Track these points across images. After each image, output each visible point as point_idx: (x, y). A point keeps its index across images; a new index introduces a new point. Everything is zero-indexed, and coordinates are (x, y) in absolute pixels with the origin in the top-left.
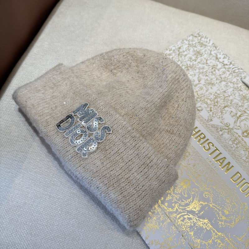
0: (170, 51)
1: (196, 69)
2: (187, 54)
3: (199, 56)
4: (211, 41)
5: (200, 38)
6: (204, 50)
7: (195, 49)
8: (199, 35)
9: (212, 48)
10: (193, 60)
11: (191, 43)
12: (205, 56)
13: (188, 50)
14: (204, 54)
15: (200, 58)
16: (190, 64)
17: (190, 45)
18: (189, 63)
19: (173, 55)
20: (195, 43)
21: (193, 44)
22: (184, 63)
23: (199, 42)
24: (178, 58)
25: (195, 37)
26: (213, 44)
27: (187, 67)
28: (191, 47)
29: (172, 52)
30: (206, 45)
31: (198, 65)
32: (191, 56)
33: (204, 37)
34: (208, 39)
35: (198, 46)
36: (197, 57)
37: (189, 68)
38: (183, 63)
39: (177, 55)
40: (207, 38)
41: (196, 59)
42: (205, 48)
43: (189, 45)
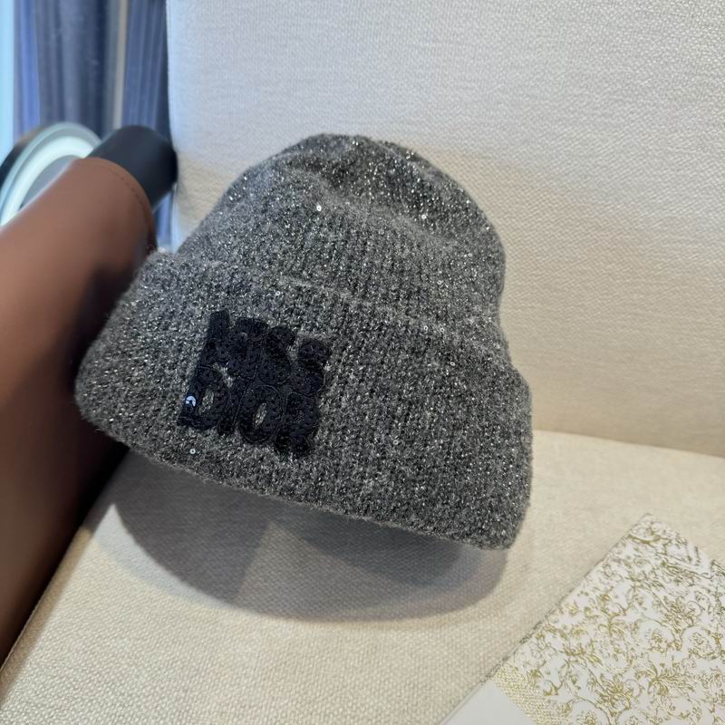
0: (572, 614)
1: (690, 682)
2: (640, 620)
3: (684, 624)
4: (700, 551)
5: (659, 545)
6: (691, 597)
7: (661, 594)
8: (653, 533)
9: (715, 583)
10: (669, 646)
11: (637, 570)
12: (706, 618)
13: (636, 604)
14: (698, 611)
15: (689, 632)
16: (663, 665)
17: (639, 581)
18: (656, 657)
19: (590, 628)
20: (653, 571)
21: (644, 572)
22: (639, 661)
23: (663, 564)
24: (612, 642)
25: (644, 542)
26: (713, 564)
27: (657, 679)
28: (642, 586)
29: (580, 617)
30: (691, 575)
31: (694, 666)
32: (654, 626)
33: (674, 542)
34: (691, 547)
35: (667, 579)
36: (677, 631)
37: (665, 682)
38: (634, 663)
39: (604, 630)
40: (685, 543)
41: (677, 636)
42: (691, 585)
43: (633, 580)
